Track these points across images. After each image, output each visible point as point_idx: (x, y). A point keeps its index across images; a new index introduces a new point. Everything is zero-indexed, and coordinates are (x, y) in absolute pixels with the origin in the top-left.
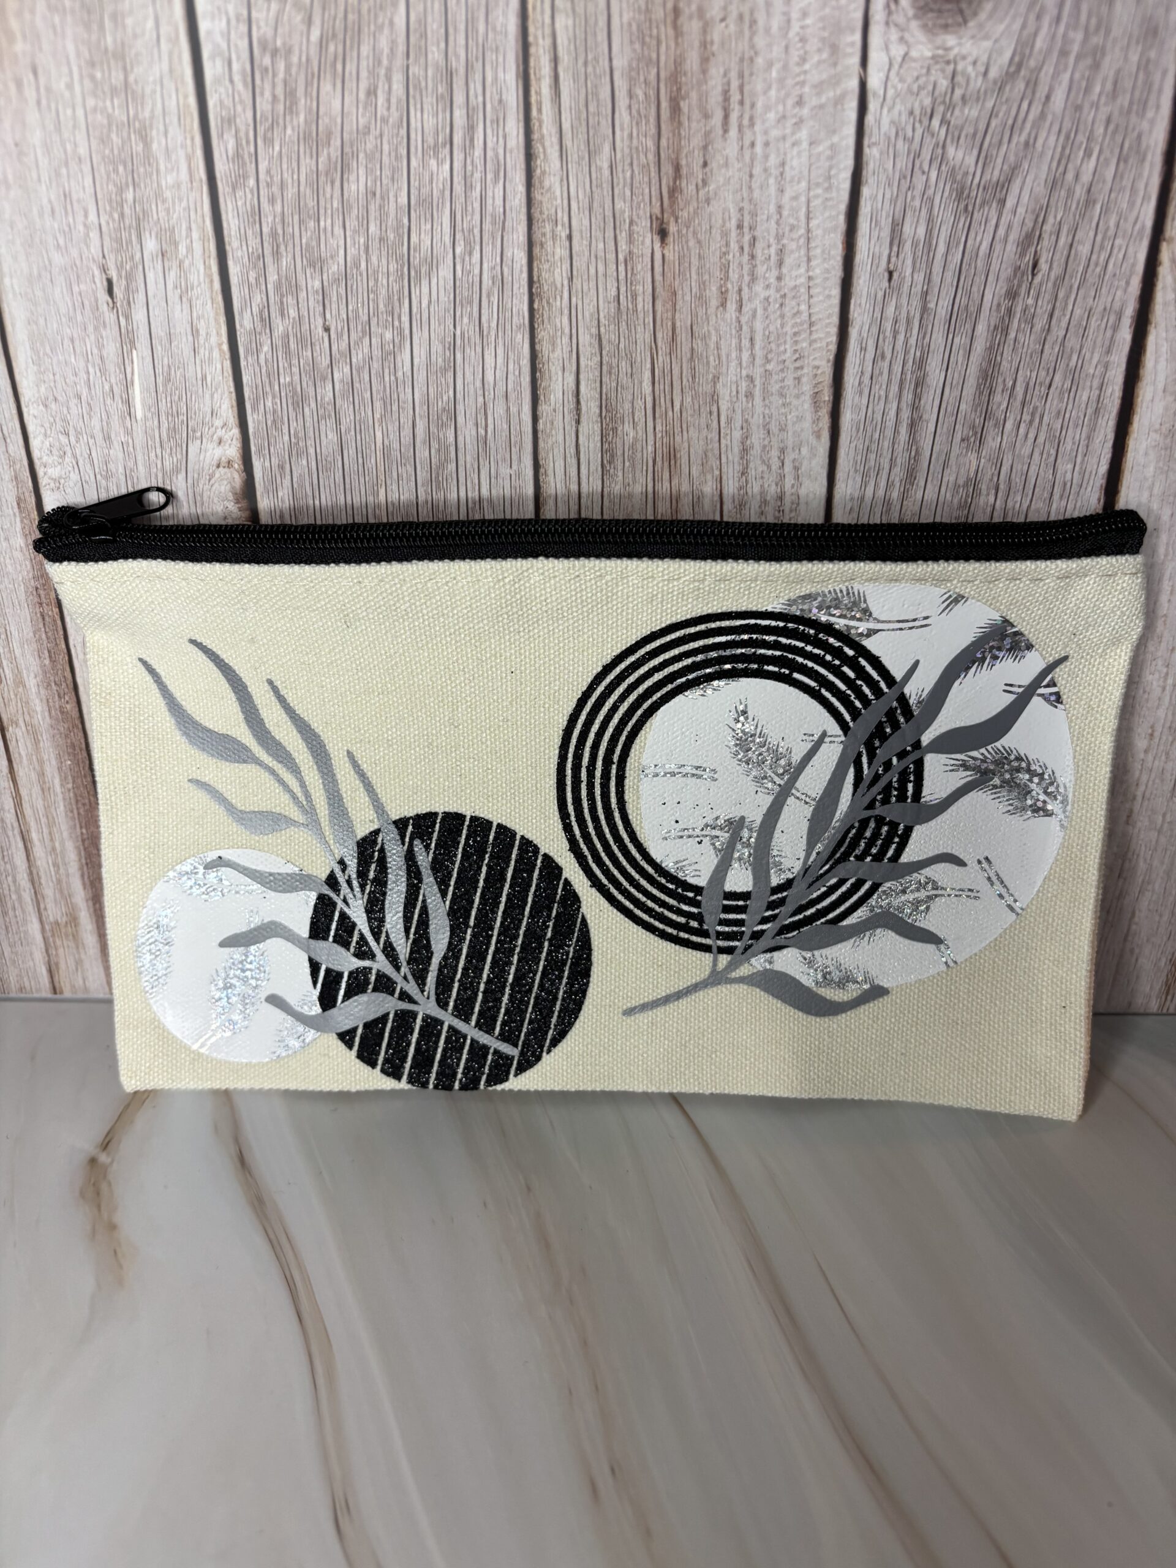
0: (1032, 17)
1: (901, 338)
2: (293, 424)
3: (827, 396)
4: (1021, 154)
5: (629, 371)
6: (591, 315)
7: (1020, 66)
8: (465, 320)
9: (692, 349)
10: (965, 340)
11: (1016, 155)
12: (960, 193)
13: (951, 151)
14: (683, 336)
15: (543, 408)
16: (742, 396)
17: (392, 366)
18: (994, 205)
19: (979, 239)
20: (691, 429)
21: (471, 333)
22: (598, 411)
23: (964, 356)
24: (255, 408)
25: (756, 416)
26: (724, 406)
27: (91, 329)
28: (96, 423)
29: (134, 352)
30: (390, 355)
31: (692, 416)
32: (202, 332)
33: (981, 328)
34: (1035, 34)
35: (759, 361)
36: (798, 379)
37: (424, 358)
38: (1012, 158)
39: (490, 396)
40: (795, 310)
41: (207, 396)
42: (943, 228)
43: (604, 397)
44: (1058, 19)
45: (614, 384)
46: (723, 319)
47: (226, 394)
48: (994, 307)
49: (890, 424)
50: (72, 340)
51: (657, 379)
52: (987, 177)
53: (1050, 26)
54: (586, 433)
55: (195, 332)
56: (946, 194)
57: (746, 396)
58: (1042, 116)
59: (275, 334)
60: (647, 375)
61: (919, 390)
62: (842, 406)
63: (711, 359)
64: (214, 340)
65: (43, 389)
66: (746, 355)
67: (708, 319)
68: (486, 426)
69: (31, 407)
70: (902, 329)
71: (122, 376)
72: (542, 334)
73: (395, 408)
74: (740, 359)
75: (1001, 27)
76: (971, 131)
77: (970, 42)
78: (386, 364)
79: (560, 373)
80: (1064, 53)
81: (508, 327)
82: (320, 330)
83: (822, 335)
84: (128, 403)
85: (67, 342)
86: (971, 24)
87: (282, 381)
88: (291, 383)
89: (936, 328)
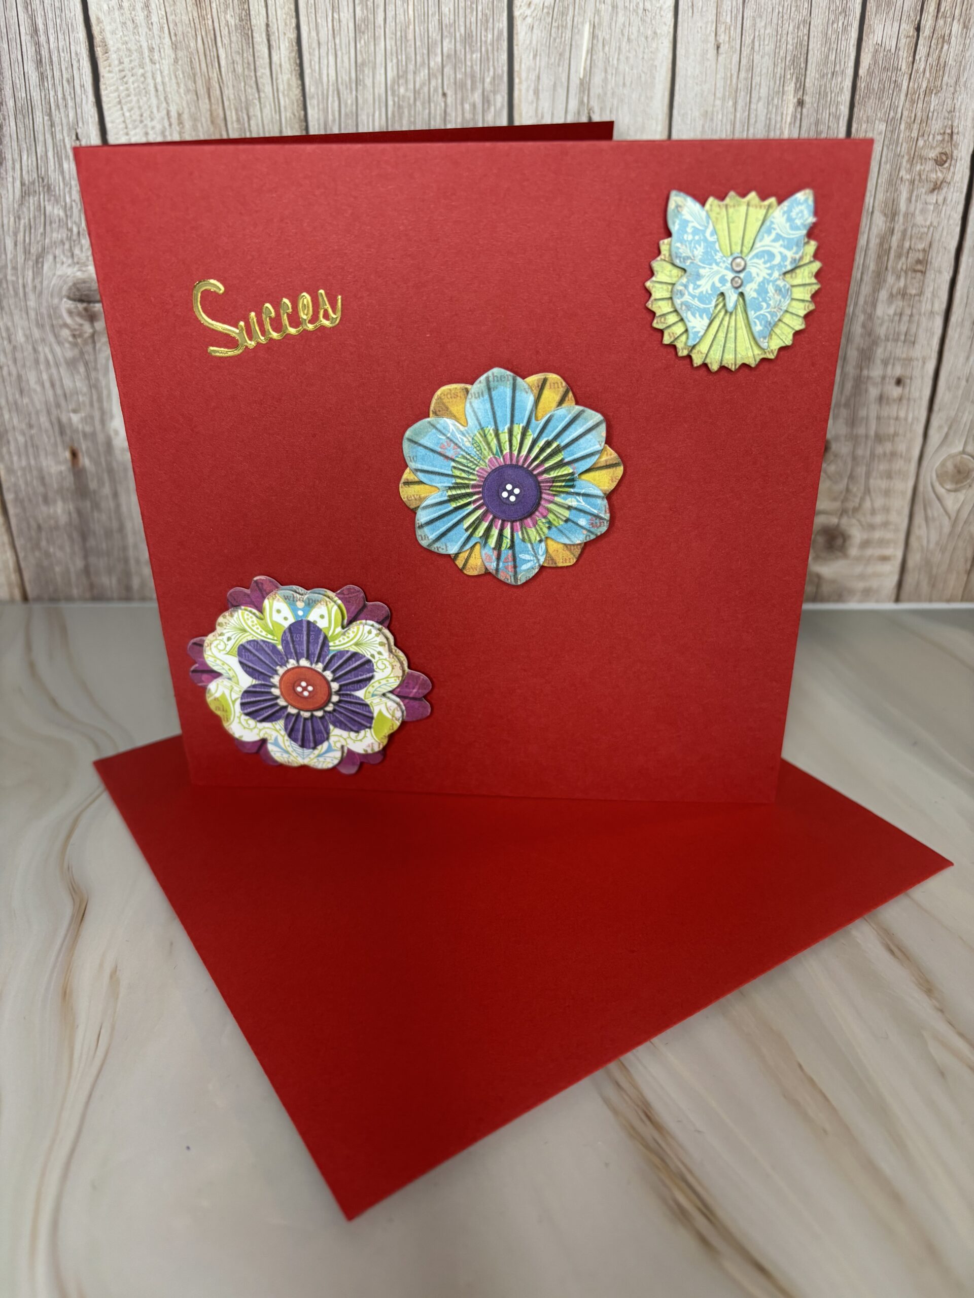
0: (38, 286)
1: (60, 95)
2: (473, 20)
3: (99, 51)
4: (20, 212)
5: (236, 66)
6: (265, 106)
7: (37, 261)
8: (349, 102)
9: (195, 82)
10: (18, 94)
11: (23, 212)
12: (49, 188)
13: (62, 214)
14: (202, 91)
15: (293, 35)
16: (156, 49)
17: (400, 67)
18: (27, 182)
19: (30, 161)
20: (187, 22)
21: (345, 93)
22: (254, 34)
23: (16, 84)
24: (500, 33)
25: (144, 33)
26: (167, 39)
27: (609, 94)
28: (621, 19)
29: (582, 76)
30: (401, 75)
31: (188, 32)
32: (531, 92)
33: (11, 103)
34: (34, 279)
35: (149, 75)
36: (121, 63)
37: (378, 72)
38: (25, 210)
39: (331, 44)
40: (132, 112)
41: (534, 42)
42: (53, 168)
43: (251, 45)
44: (24, 286)
45: (245, 55)
46: (177, 104)
47: (520, 43)
48: (7, 117)
49: (51, 31)
50: (624, 84)
51: (216, 60)
52: (36, 198)
53: (27, 282)
54: (261, 16)
55: (537, 92)
56: (57, 188)
57: (153, 48)
58: (15, 234)
59: (480, 91)
60: (223, 63)
61: (39, 57)
62: (87, 44)
63: (181, 76)
64: (524, 86)
65: (654, 45)
66: (159, 79)
67: (188, 104)
68: (333, 21)
69: (666, 32)
70: (60, 101)
71: (594, 57)
72: (297, 92)
73: (399, 34)
74: (162, 76)
75: (53, 282)
76: (55, 226)
77: (69, 273)
78: (404, 68)
79: (283, 63)
80: (15, 268)
81: (320, 97)
82: (449, 93)
83: (111, 95)
84: (593, 36)
85: (628, 84)
86: (70, 284)
87: (479, 55)
88: (472, 52)
89: (39, 102)
